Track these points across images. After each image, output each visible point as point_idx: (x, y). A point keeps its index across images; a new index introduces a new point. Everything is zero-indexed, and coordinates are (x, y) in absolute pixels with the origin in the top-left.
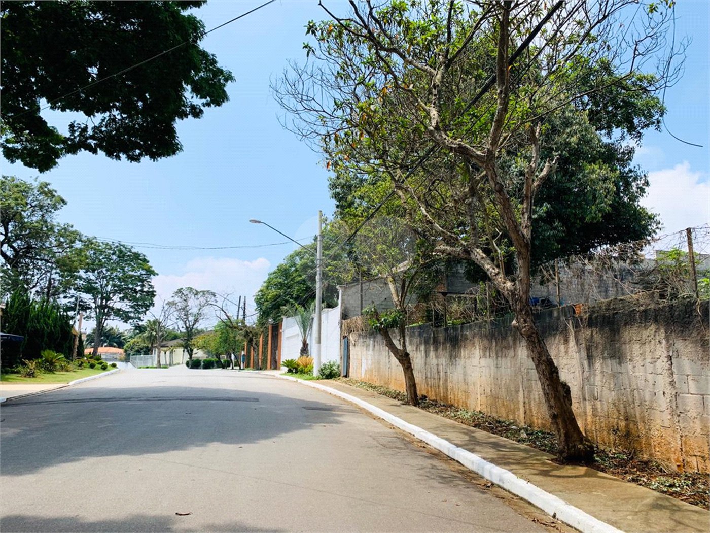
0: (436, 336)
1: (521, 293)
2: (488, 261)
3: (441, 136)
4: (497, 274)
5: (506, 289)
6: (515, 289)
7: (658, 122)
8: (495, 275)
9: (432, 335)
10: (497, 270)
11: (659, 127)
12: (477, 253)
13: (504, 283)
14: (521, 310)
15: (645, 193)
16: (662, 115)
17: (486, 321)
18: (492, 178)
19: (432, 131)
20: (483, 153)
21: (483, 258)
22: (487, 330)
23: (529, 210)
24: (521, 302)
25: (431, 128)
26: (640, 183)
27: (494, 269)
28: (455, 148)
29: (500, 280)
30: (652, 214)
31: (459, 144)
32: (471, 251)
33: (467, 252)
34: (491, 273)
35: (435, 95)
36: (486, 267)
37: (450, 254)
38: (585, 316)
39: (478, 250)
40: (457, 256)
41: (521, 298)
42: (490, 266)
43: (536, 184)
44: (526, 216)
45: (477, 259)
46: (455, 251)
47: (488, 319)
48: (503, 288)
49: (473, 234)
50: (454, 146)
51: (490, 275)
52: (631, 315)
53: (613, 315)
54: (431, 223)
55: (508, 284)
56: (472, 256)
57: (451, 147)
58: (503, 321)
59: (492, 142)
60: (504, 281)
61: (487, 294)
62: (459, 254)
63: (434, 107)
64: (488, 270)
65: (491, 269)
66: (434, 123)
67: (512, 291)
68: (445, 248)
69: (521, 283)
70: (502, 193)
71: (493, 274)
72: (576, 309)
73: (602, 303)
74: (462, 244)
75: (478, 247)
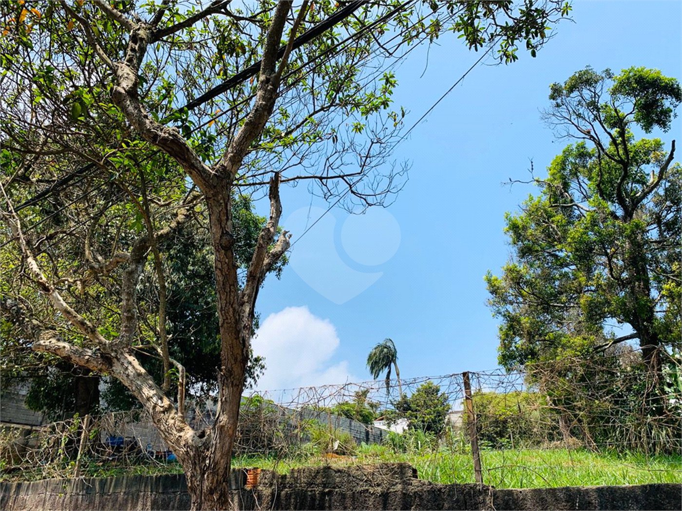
1: (218, 455)
2: (151, 382)
3: (137, 108)
4: (167, 410)
5: (183, 443)
6: (207, 446)
7: (280, 270)
8: (163, 412)
10: (166, 402)
11: (279, 274)
12: (130, 363)
13: (181, 430)
14: (211, 492)
16: (284, 264)
17: (69, 481)
21: (139, 375)
22: (68, 496)
23: (252, 300)
24: (215, 473)
25: (120, 89)
27: (161, 399)
28: (164, 139)
29: (171, 422)
31: (173, 135)
32: (116, 357)
33: (108, 360)
34: (154, 408)
35: (133, 50)
36: (147, 392)
37: (68, 358)
38: (266, 492)
39: (131, 358)
40: (82, 363)
41: (216, 464)
42: (155, 392)
43: (266, 261)
44: (247, 310)
45: (128, 376)
46: (81, 354)
47: (73, 478)
48: (178, 441)
49: (126, 327)
50: (163, 135)
51: (151, 411)
52: (358, 498)
53: (323, 494)
54: (46, 289)
55: (189, 434)
56: (117, 368)
57: (156, 135)
58: (103, 483)
59: (234, 156)
60: (182, 425)
61: (83, 434)
62: (88, 361)
63: (129, 66)
64: (148, 399)
65: (155, 399)
66: (126, 84)
67: (197, 448)
68: (62, 344)
69: (221, 434)
70: (229, 253)
71: (158, 409)
72: (250, 477)
73: (299, 471)
74: (100, 343)
75: (131, 352)
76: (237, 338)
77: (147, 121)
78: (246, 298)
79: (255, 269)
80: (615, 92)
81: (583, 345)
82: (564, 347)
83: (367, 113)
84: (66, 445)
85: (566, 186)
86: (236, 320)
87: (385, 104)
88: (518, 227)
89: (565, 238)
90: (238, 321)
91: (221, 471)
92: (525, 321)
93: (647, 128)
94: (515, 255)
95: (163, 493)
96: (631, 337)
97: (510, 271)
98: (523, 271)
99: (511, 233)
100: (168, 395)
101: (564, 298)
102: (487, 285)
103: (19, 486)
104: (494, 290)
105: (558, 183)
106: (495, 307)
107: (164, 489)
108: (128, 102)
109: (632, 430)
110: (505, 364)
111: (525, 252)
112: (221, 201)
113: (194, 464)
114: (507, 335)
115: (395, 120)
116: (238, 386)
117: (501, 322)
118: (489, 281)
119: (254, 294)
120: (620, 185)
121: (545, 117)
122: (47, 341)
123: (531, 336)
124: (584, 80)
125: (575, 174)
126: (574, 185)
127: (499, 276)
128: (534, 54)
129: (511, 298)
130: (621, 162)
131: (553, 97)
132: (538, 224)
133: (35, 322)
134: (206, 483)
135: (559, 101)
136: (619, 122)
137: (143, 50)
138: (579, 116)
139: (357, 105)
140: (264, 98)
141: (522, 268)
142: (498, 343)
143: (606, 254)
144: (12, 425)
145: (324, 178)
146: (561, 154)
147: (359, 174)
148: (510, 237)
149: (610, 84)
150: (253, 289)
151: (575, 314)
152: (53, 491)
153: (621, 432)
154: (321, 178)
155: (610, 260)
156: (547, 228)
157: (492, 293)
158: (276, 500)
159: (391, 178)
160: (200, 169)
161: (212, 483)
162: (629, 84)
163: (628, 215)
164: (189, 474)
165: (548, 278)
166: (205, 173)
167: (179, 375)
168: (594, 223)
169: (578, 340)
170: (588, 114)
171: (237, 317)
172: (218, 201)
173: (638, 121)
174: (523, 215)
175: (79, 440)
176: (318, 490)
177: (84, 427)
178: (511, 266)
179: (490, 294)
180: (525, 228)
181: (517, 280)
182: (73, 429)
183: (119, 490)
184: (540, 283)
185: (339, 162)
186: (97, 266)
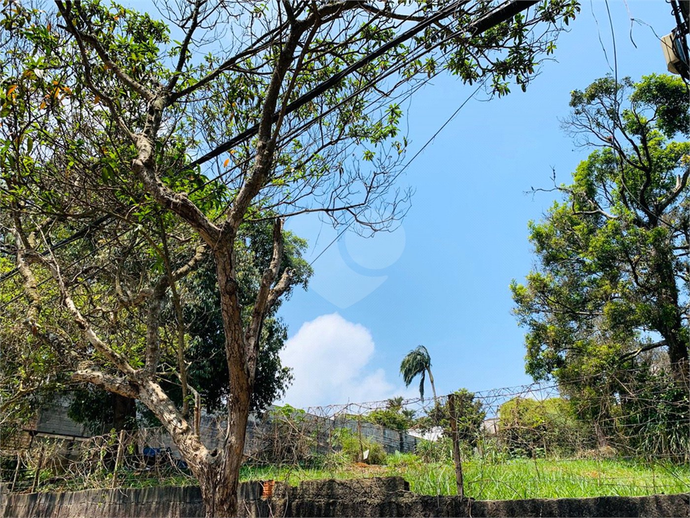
0: (13, 504)
1: (228, 471)
2: (170, 407)
3: (153, 178)
4: (186, 432)
5: (198, 461)
6: (218, 463)
7: (306, 282)
8: (182, 433)
9: (6, 503)
10: (185, 425)
11: (306, 285)
12: (154, 390)
13: (197, 449)
15: (283, 345)
16: (309, 276)
17: (107, 491)
18: (224, 270)
19: (138, 166)
20: (218, 226)
21: (161, 400)
22: (107, 505)
23: (257, 334)
24: (225, 486)
25: (139, 162)
26: (281, 335)
27: (180, 422)
28: (175, 204)
29: (189, 442)
30: (286, 368)
31: (183, 200)
32: (142, 385)
33: (135, 387)
34: (175, 429)
35: (150, 122)
36: (167, 416)
37: (102, 386)
38: (279, 502)
39: (155, 386)
40: (114, 390)
41: (226, 479)
42: (174, 416)
43: (270, 297)
44: (253, 343)
45: (152, 401)
46: (112, 382)
47: (111, 488)
48: (194, 459)
49: (150, 357)
50: (174, 200)
51: (172, 432)
52: (358, 508)
53: (328, 504)
54: (82, 327)
55: (203, 452)
56: (143, 394)
57: (169, 202)
58: (137, 493)
59: (236, 214)
60: (198, 445)
61: (119, 448)
62: (118, 388)
63: (146, 137)
64: (169, 422)
65: (175, 421)
66: (143, 157)
67: (210, 465)
68: (96, 373)
69: (230, 452)
70: (233, 297)
71: (178, 431)
72: (265, 489)
73: (308, 483)
74: (128, 372)
75: (154, 381)
76: (243, 370)
77: (161, 189)
78: (252, 333)
79: (259, 307)
80: (635, 99)
81: (608, 354)
82: (589, 355)
83: (376, 140)
84: (104, 458)
85: (591, 192)
86: (241, 354)
87: (393, 132)
88: (542, 235)
89: (587, 246)
90: (242, 355)
91: (230, 485)
92: (552, 330)
93: (670, 133)
94: (539, 263)
95: (190, 503)
96: (659, 345)
97: (533, 280)
98: (547, 280)
99: (536, 241)
100: (186, 417)
101: (590, 306)
102: (512, 294)
103: (63, 496)
104: (520, 299)
105: (582, 190)
106: (520, 316)
107: (190, 500)
108: (145, 173)
109: (662, 438)
110: (533, 373)
111: (549, 260)
112: (226, 253)
113: (208, 479)
114: (533, 344)
115: (399, 149)
116: (244, 411)
117: (527, 330)
118: (514, 290)
119: (259, 328)
120: (643, 192)
121: (565, 125)
122: (83, 371)
123: (557, 345)
124: (604, 88)
125: (600, 178)
126: (600, 191)
127: (524, 284)
128: (524, 90)
129: (536, 307)
130: (643, 168)
131: (574, 104)
132: (563, 231)
133: (73, 353)
134: (218, 496)
135: (579, 107)
136: (641, 129)
137: (158, 120)
138: (598, 124)
139: (366, 135)
140: (261, 162)
141: (546, 276)
142: (525, 352)
143: (631, 262)
144: (56, 436)
145: (330, 210)
146: (586, 160)
147: (363, 204)
148: (534, 245)
149: (630, 92)
150: (258, 324)
151: (600, 323)
152: (93, 499)
153: (650, 441)
154: (327, 210)
155: (634, 268)
156: (573, 235)
157: (517, 301)
158: (288, 509)
159: (395, 206)
160: (206, 227)
161: (223, 495)
162: (650, 90)
163: (653, 221)
164: (204, 487)
165: (574, 285)
166: (211, 230)
167: (196, 400)
168: (617, 231)
169: (604, 349)
170: (608, 122)
171: (242, 352)
172: (223, 253)
173: (661, 127)
174: (548, 223)
175: (117, 453)
176: (323, 501)
177: (120, 441)
178: (535, 275)
179: (515, 303)
180: (548, 237)
181: (542, 288)
182: (111, 443)
183: (150, 500)
184: (565, 291)
185: (346, 192)
186: (126, 300)
